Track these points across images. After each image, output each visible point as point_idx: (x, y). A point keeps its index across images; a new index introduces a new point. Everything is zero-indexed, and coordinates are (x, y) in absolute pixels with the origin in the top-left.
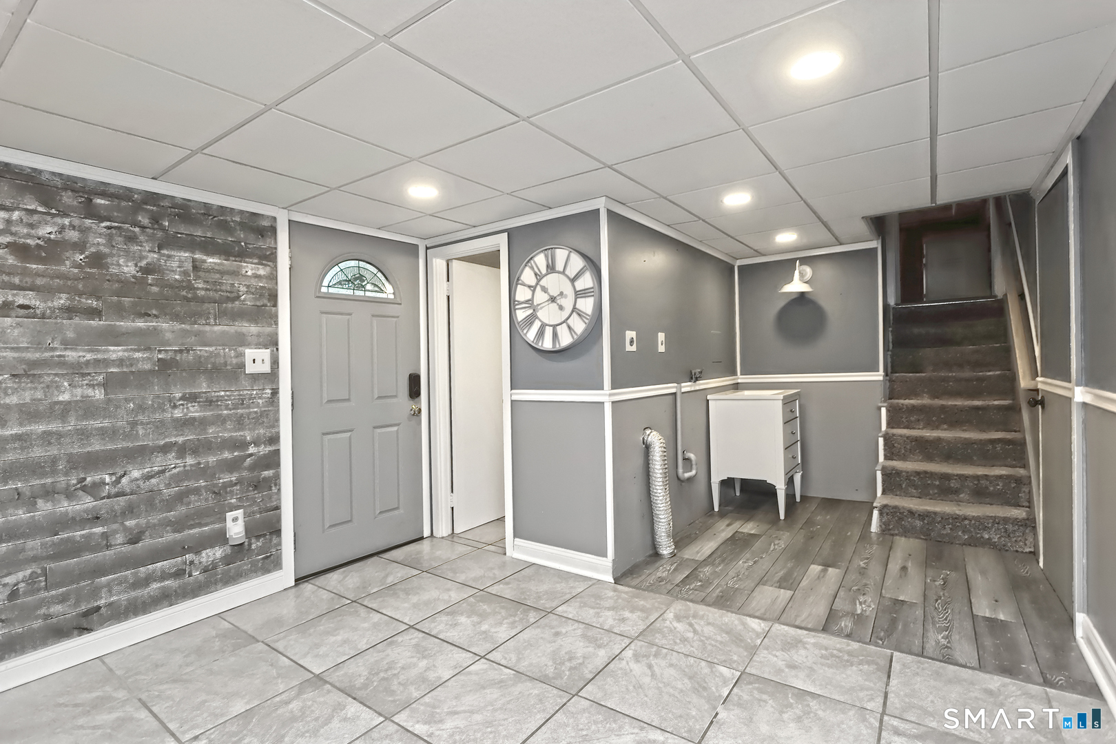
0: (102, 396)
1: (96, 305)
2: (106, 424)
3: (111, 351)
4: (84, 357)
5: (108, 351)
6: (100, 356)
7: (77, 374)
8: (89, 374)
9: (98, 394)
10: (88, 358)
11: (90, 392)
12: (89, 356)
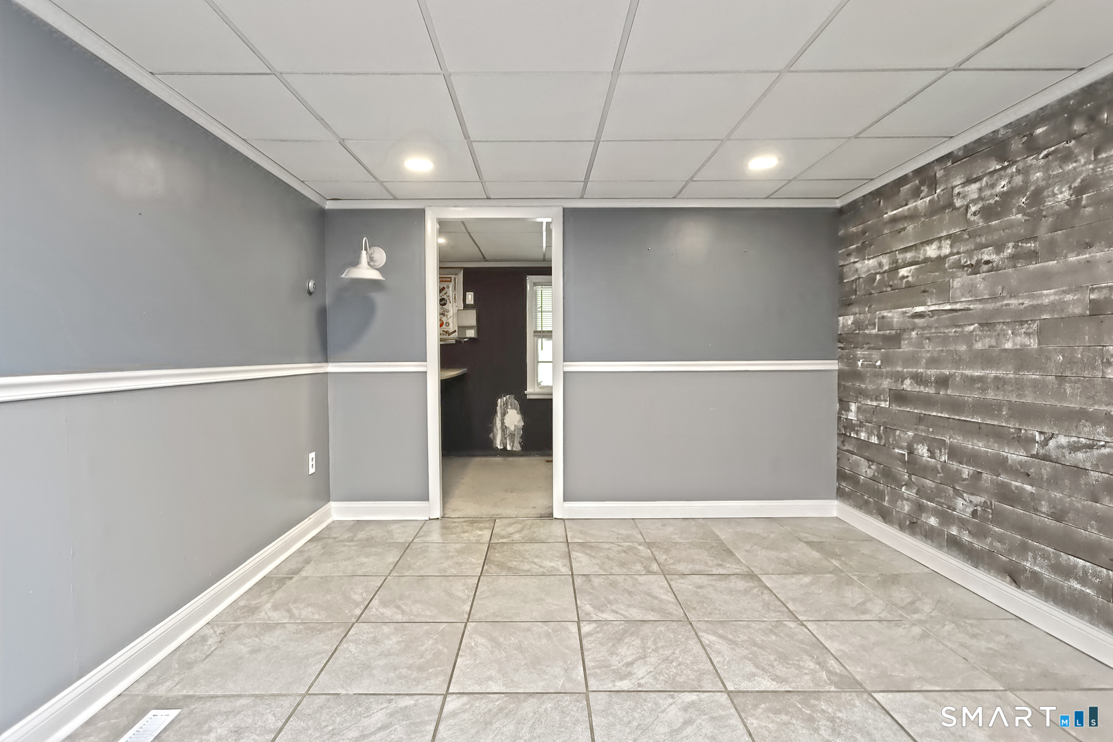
0: (1036, 346)
1: (1034, 247)
2: (1038, 377)
3: (1044, 295)
4: (1023, 304)
5: (1041, 296)
6: (1035, 302)
7: (1018, 322)
8: (1027, 322)
9: (1033, 343)
10: (1026, 305)
11: (1026, 341)
12: (1027, 303)
